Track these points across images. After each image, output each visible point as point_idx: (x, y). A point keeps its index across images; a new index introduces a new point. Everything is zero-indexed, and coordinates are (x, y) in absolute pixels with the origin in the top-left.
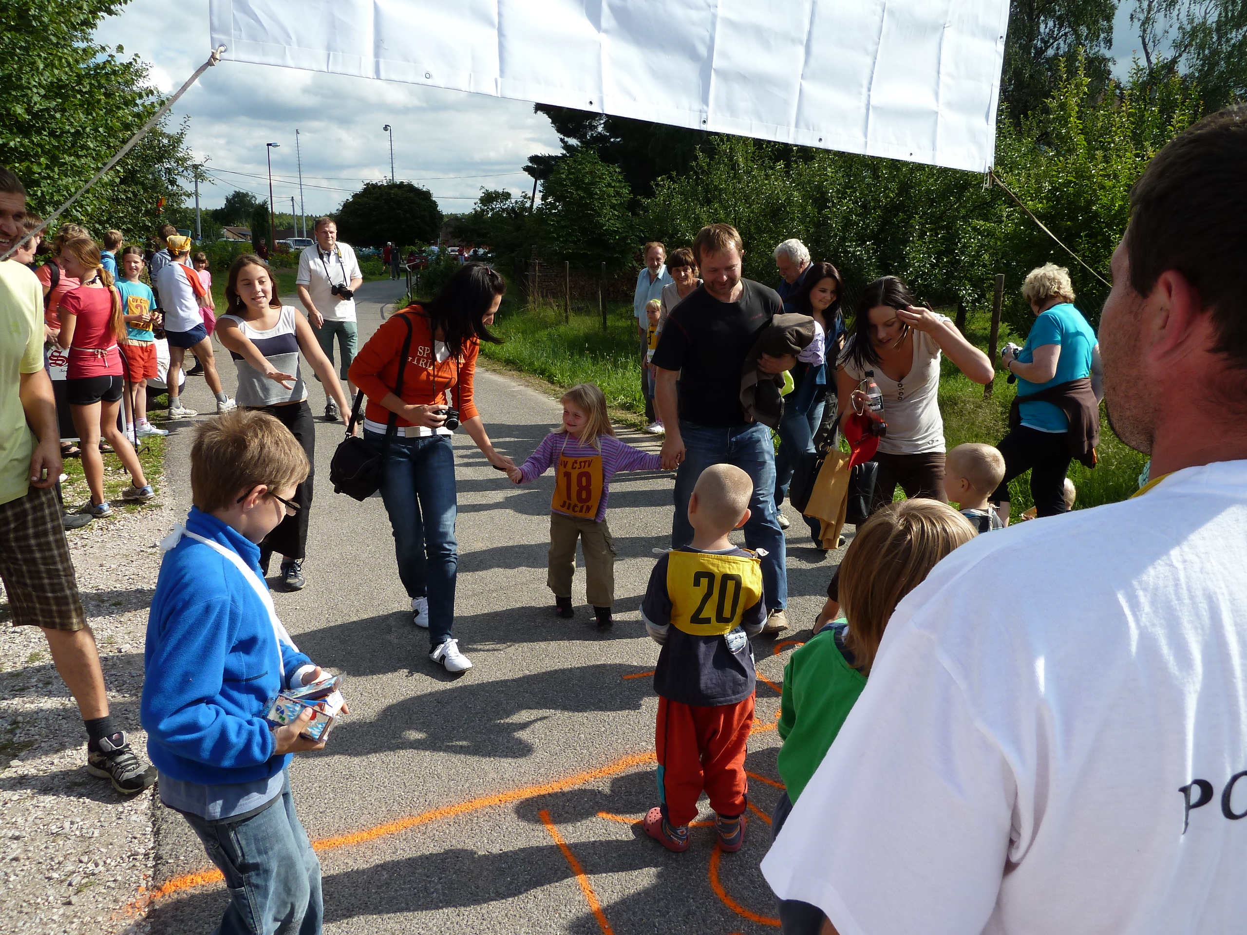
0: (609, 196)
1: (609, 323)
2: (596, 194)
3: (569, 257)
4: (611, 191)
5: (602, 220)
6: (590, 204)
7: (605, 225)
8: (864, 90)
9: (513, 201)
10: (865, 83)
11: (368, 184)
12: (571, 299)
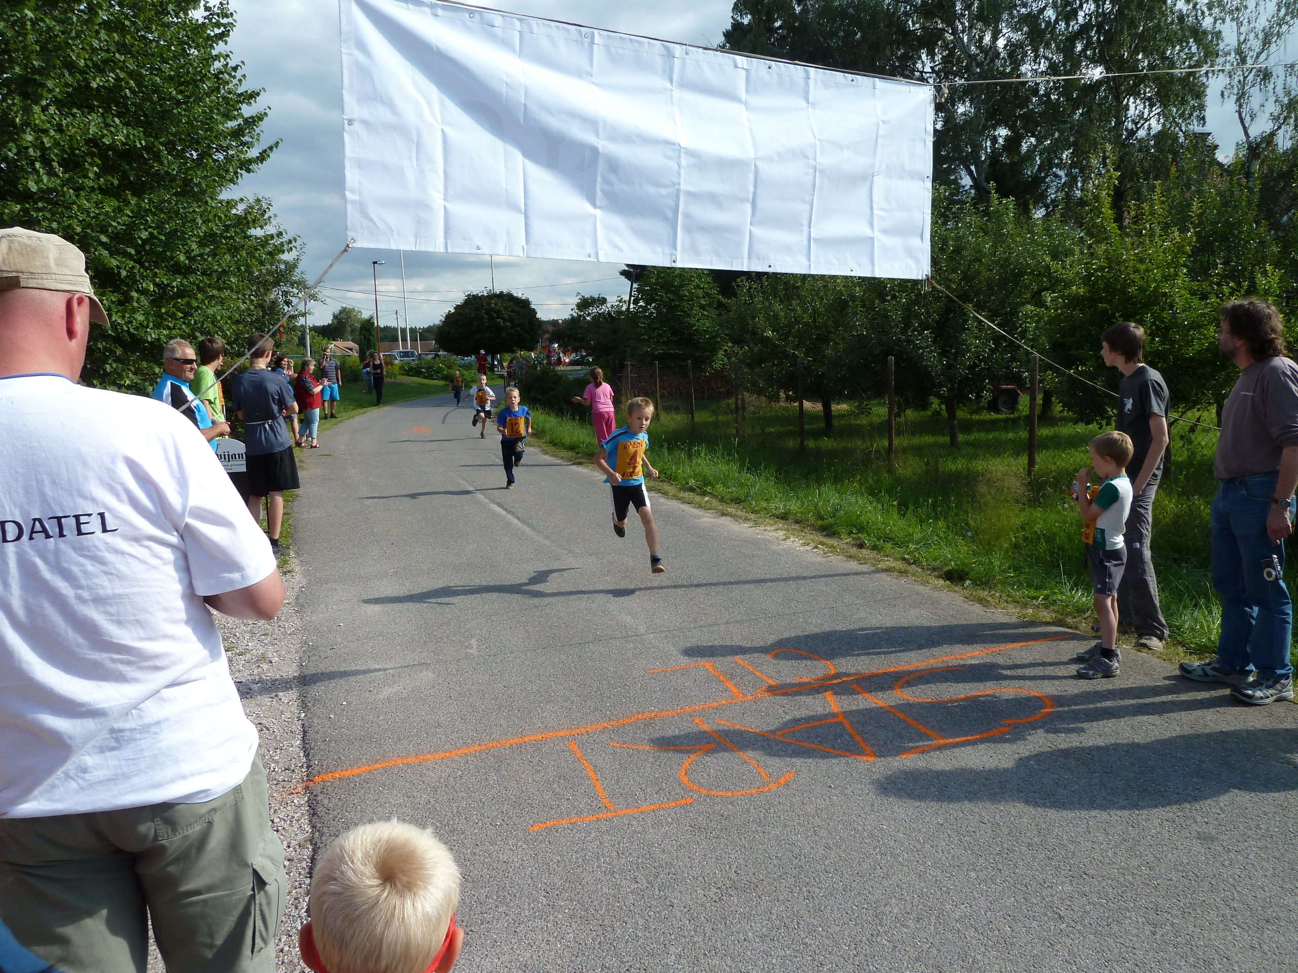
0: (698, 297)
1: (696, 419)
2: (685, 296)
3: (660, 358)
4: (700, 293)
5: (693, 321)
6: (679, 306)
7: (695, 325)
8: (805, 228)
9: (609, 305)
10: (805, 223)
11: (469, 295)
12: (662, 396)
